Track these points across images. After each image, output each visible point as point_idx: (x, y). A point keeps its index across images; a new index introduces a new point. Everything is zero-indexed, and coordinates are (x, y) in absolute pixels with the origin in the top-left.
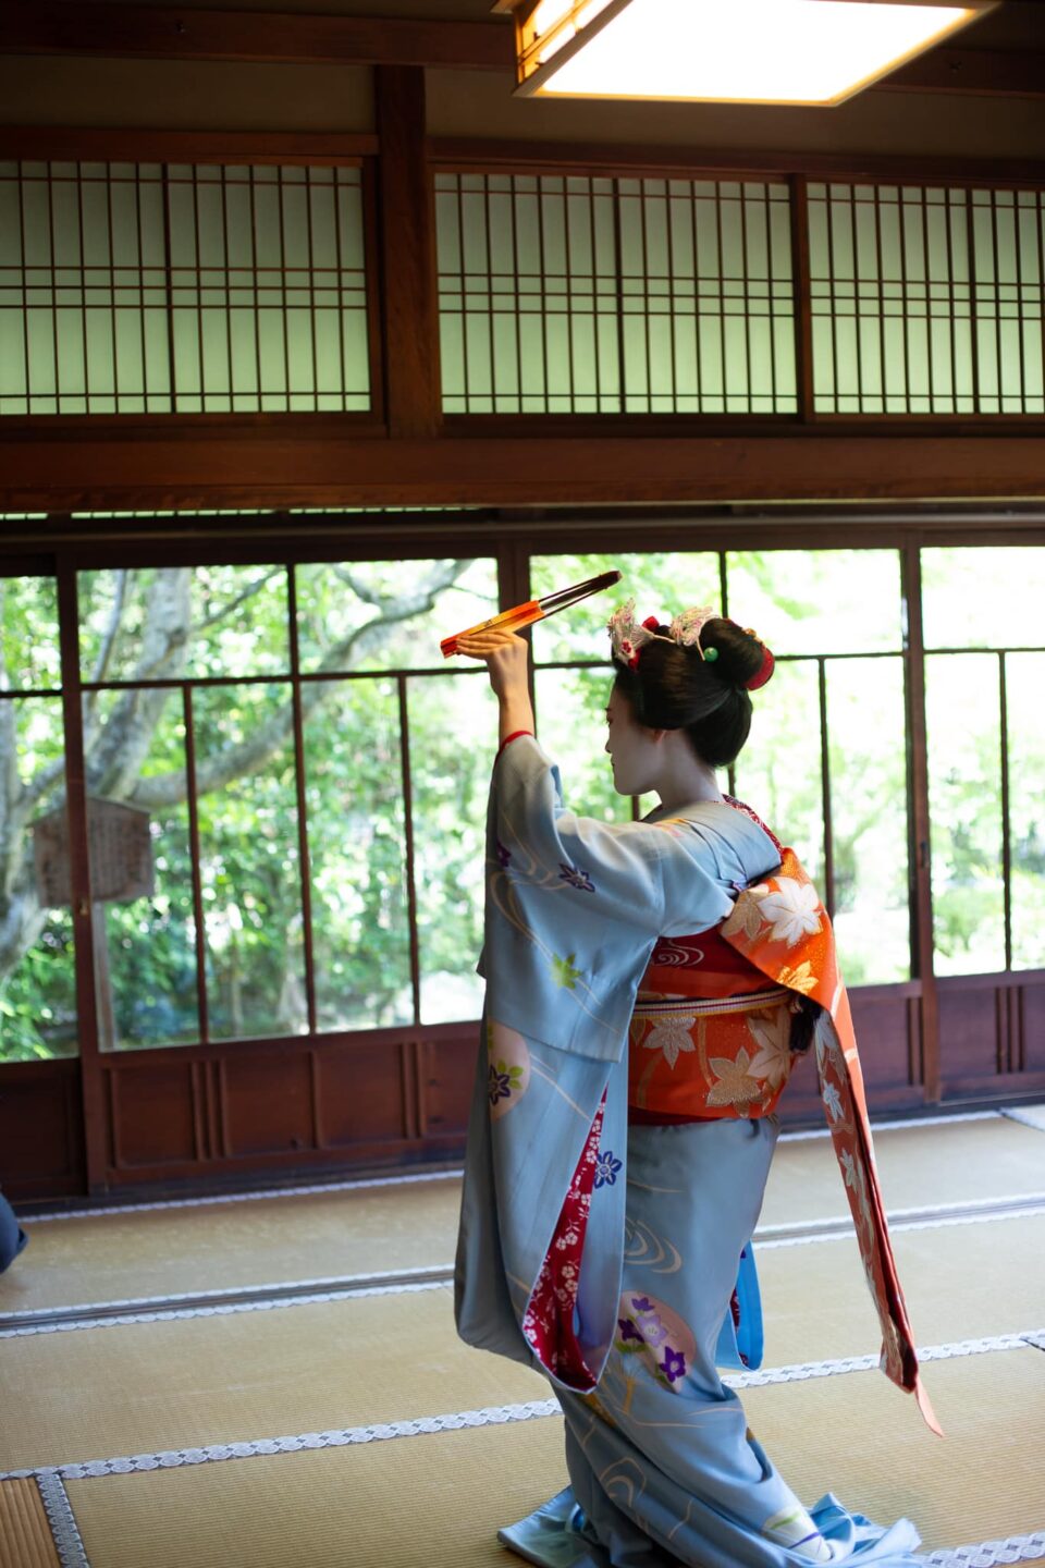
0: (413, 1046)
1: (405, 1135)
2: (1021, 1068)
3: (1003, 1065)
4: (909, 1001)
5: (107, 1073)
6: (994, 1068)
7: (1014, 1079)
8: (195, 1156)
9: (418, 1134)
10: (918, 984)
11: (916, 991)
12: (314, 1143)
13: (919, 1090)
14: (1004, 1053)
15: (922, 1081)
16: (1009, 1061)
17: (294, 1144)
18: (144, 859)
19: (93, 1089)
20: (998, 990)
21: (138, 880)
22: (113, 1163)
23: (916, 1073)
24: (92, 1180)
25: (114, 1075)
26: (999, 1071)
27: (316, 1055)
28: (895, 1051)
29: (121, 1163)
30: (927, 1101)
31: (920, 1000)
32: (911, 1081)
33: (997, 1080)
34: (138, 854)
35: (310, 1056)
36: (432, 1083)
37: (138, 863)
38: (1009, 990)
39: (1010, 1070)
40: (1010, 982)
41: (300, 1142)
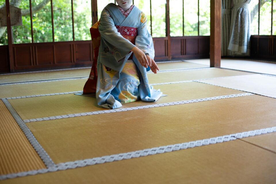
0: (73, 45)
1: (71, 62)
2: (185, 54)
3: (182, 54)
4: (165, 40)
5: (13, 48)
6: (180, 54)
7: (184, 56)
8: (31, 65)
9: (74, 62)
10: (167, 37)
11: (167, 39)
12: (54, 63)
13: (167, 57)
14: (182, 51)
15: (168, 55)
16: (183, 53)
17: (50, 63)
18: (20, 18)
19: (11, 51)
20: (181, 40)
21: (19, 22)
22: (15, 66)
23: (167, 54)
24: (11, 69)
25: (15, 49)
26: (181, 54)
27: (54, 46)
28: (162, 50)
29: (16, 66)
30: (169, 59)
31: (167, 40)
32: (166, 56)
33: (181, 56)
34: (19, 17)
35: (53, 46)
36: (77, 52)
37: (19, 19)
38: (183, 40)
39: (183, 54)
40: (183, 38)
41: (51, 63)
